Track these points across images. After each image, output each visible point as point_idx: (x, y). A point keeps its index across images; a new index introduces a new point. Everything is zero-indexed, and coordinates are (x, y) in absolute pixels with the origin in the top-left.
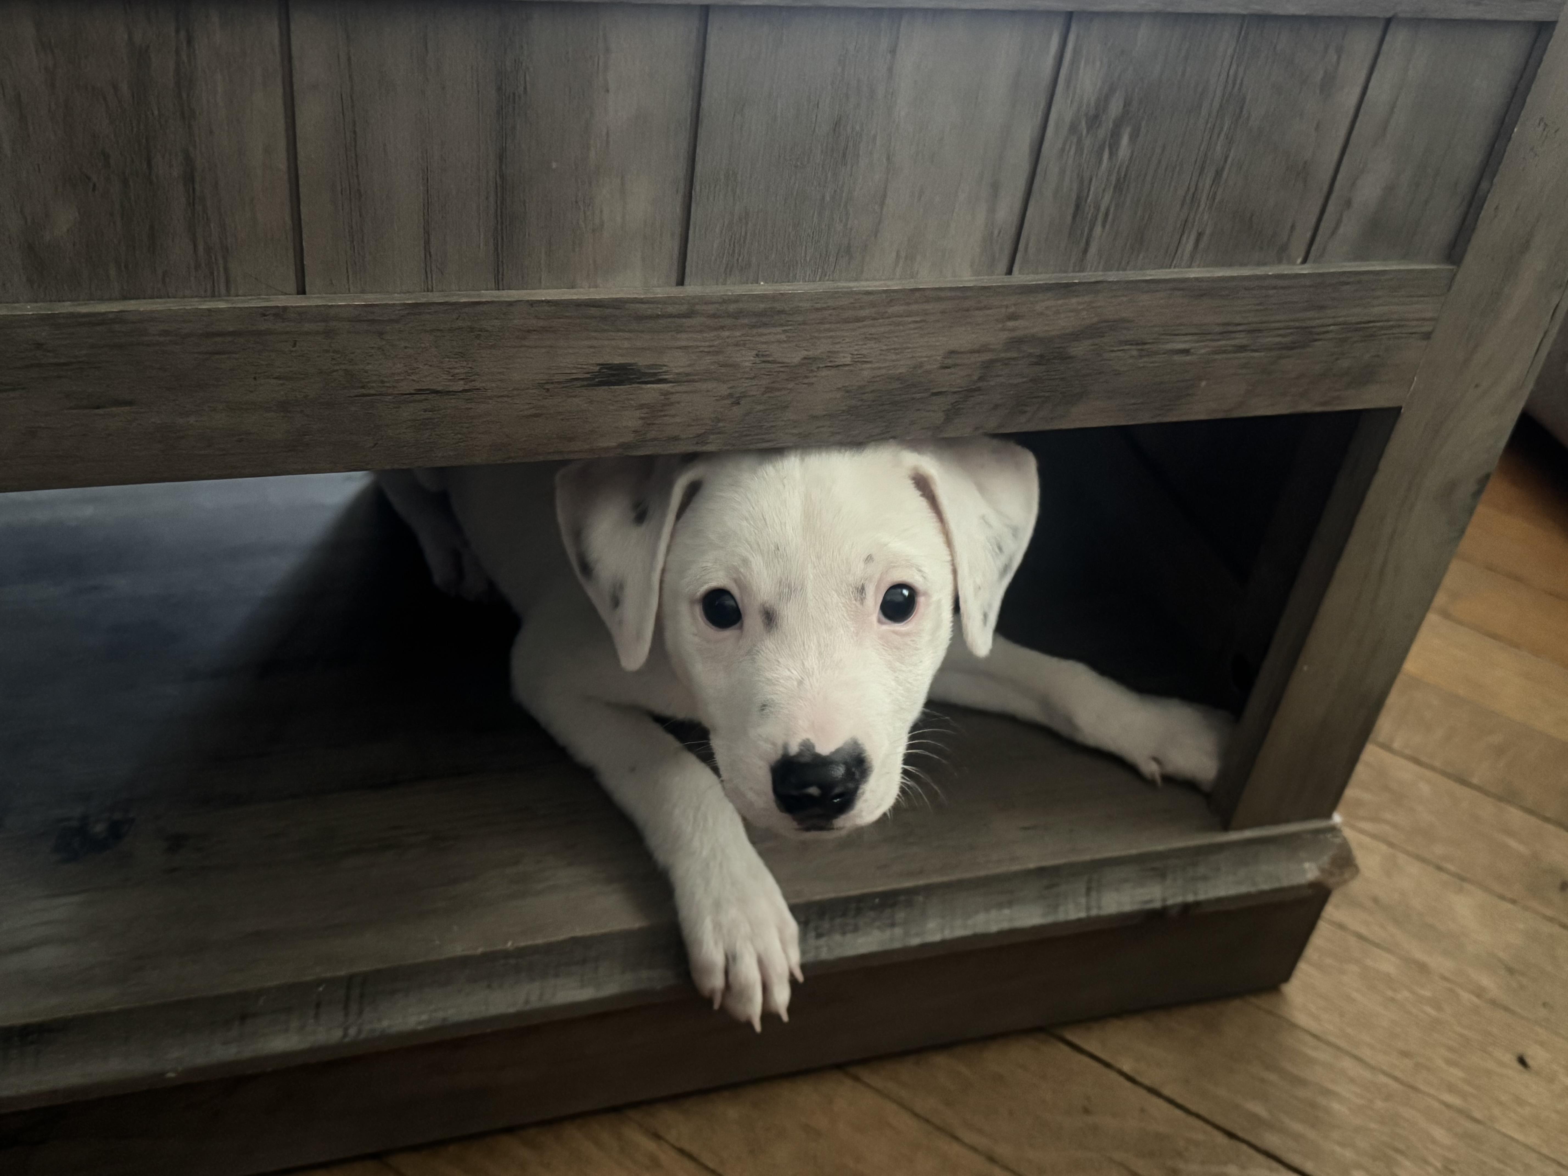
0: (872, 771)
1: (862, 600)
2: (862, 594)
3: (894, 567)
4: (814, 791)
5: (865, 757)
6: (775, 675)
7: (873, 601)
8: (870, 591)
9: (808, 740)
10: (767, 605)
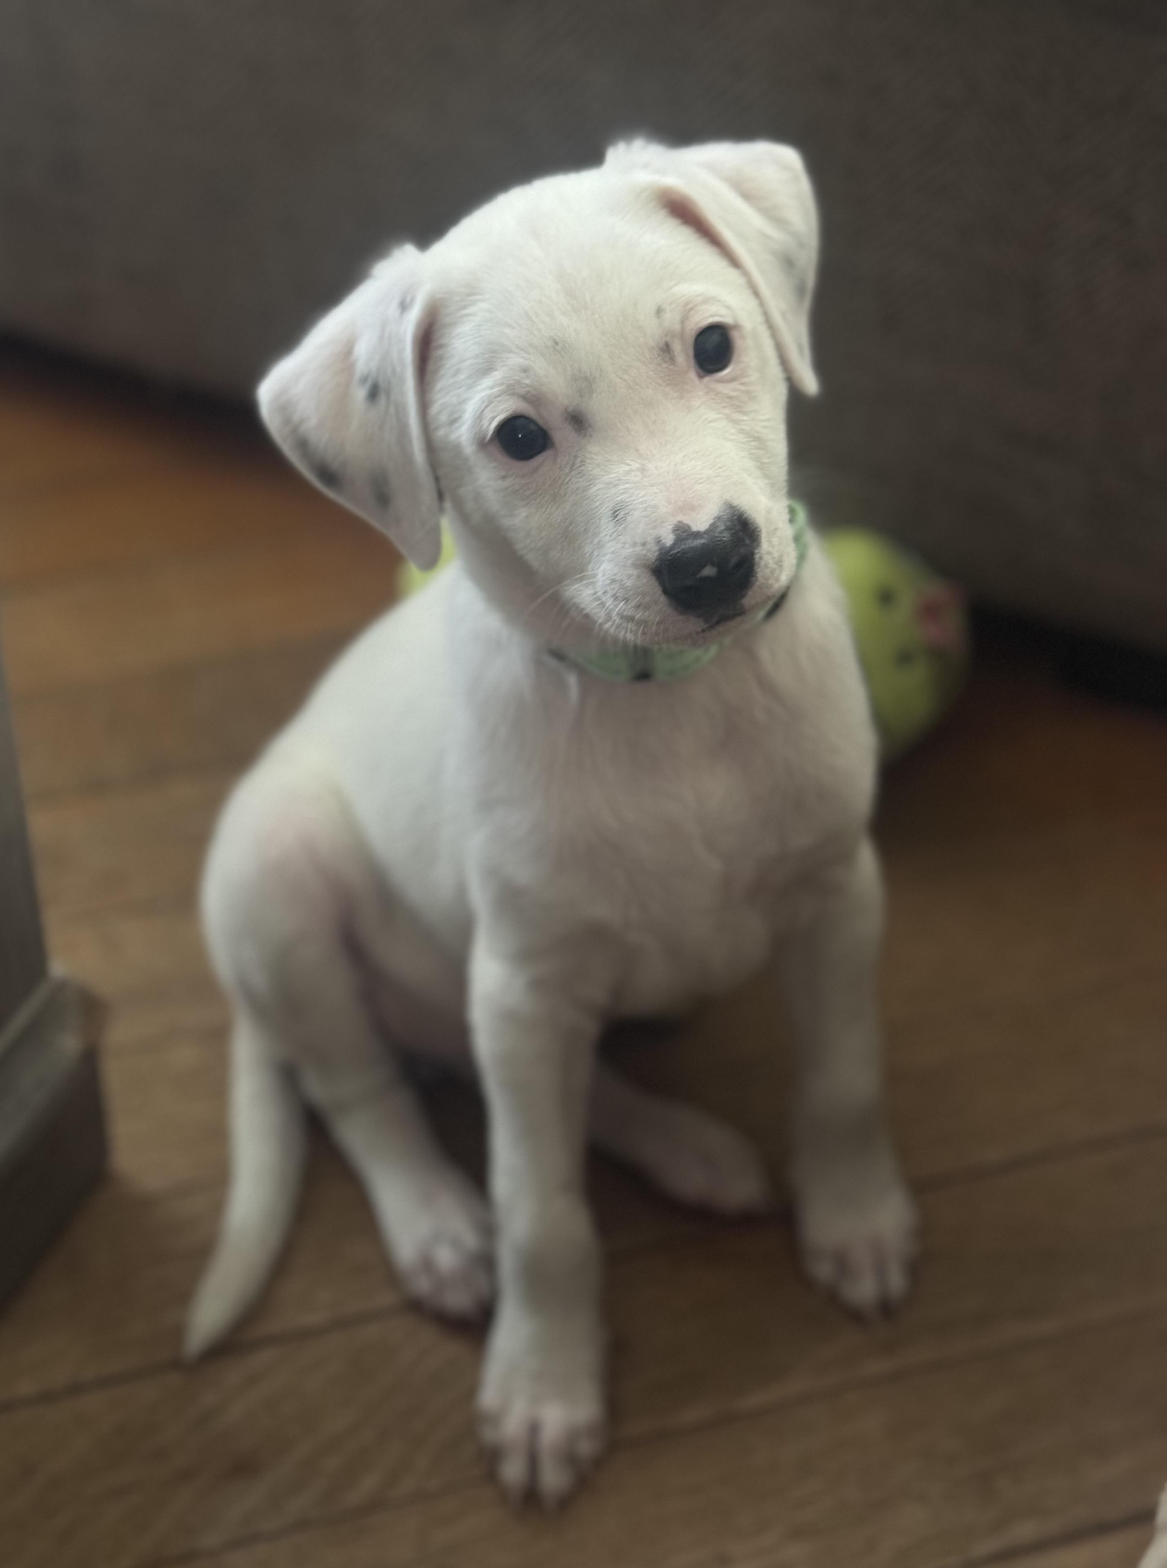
0: (760, 531)
1: (672, 359)
2: (670, 353)
3: (691, 309)
4: (709, 571)
5: (746, 518)
6: (613, 475)
7: (684, 356)
8: (677, 347)
9: (680, 522)
10: (570, 409)
